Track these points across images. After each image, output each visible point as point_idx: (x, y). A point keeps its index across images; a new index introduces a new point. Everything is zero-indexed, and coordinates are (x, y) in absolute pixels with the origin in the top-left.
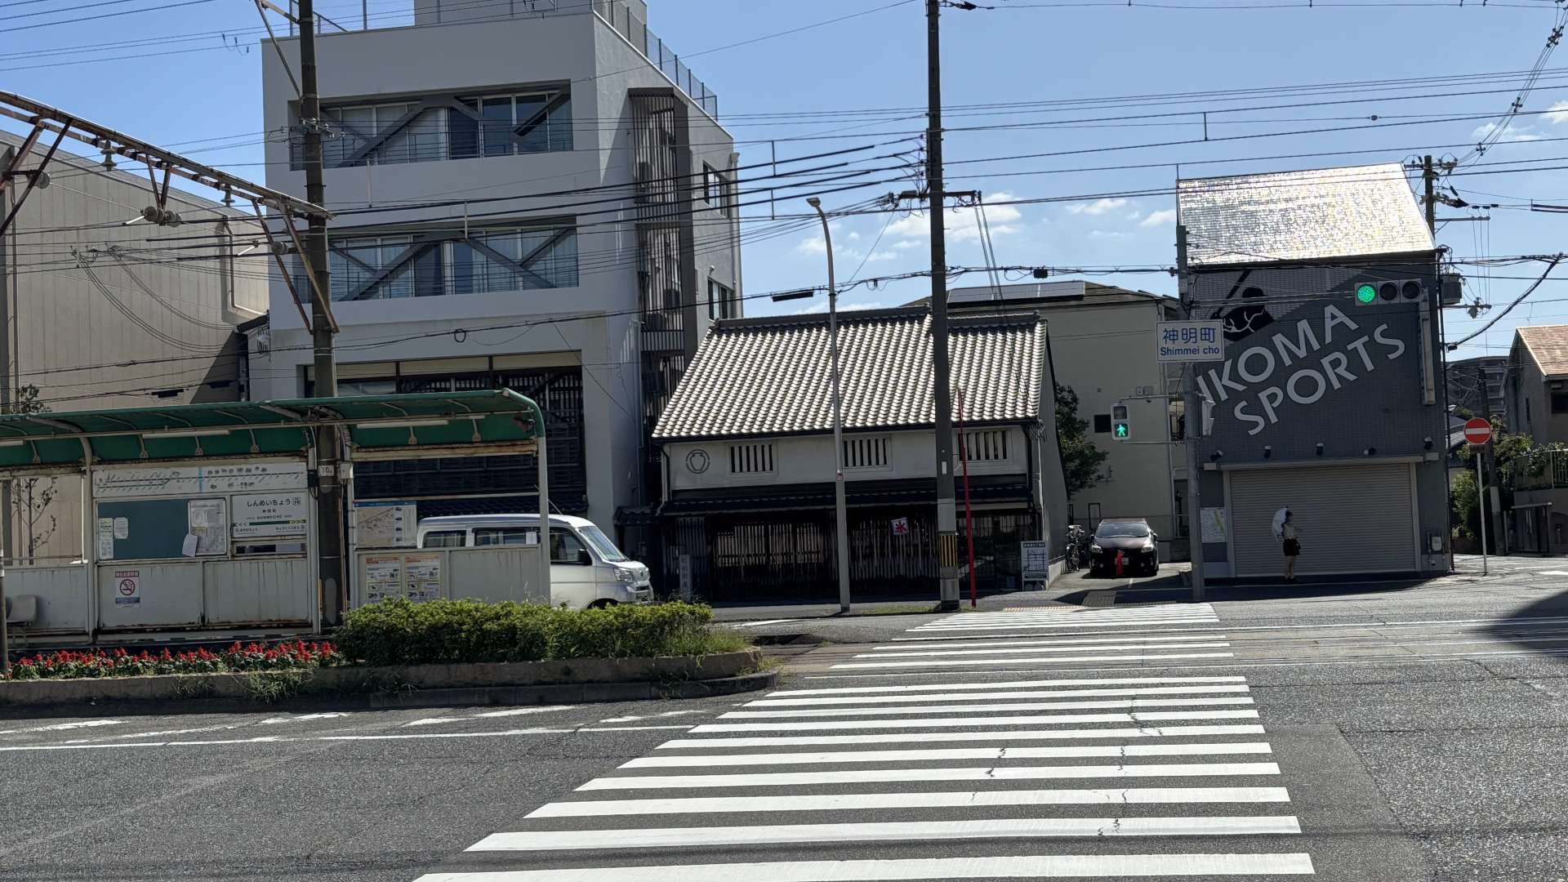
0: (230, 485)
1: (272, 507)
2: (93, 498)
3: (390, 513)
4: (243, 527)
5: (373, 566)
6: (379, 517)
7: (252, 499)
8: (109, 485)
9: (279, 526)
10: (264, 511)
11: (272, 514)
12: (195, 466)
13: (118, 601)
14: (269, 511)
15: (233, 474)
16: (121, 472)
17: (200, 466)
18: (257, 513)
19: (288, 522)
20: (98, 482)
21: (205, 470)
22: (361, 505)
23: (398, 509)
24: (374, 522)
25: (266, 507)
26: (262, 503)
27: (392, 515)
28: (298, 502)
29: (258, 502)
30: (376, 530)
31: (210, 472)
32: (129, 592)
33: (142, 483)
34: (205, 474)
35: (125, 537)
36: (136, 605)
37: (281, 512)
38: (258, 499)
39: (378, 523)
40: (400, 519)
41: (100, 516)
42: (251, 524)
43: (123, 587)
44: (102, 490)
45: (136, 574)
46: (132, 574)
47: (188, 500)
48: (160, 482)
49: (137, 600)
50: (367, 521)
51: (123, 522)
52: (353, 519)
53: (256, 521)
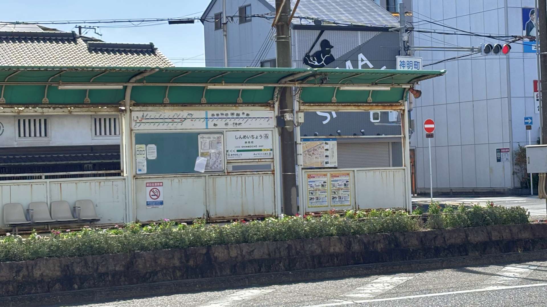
0: (226, 124)
1: (250, 140)
2: (132, 130)
3: (321, 146)
4: (233, 153)
5: (312, 179)
6: (316, 148)
7: (238, 134)
8: (143, 121)
9: (256, 152)
10: (246, 142)
11: (251, 144)
12: (203, 110)
13: (148, 204)
14: (249, 142)
15: (228, 117)
16: (152, 113)
17: (206, 111)
18: (241, 144)
19: (261, 150)
20: (135, 119)
21: (210, 113)
22: (305, 140)
23: (326, 144)
24: (312, 151)
25: (247, 140)
26: (244, 137)
27: (323, 147)
28: (266, 137)
29: (242, 137)
30: (314, 156)
31: (213, 115)
32: (155, 197)
33: (167, 120)
34: (210, 116)
35: (154, 158)
36: (160, 207)
37: (258, 143)
38: (242, 134)
39: (315, 152)
40: (327, 150)
41: (136, 144)
42: (238, 151)
43: (152, 193)
44: (139, 124)
45: (161, 184)
46: (158, 184)
47: (199, 134)
48: (179, 120)
49: (162, 203)
50: (308, 151)
51: (153, 147)
52: (300, 149)
53: (241, 149)
